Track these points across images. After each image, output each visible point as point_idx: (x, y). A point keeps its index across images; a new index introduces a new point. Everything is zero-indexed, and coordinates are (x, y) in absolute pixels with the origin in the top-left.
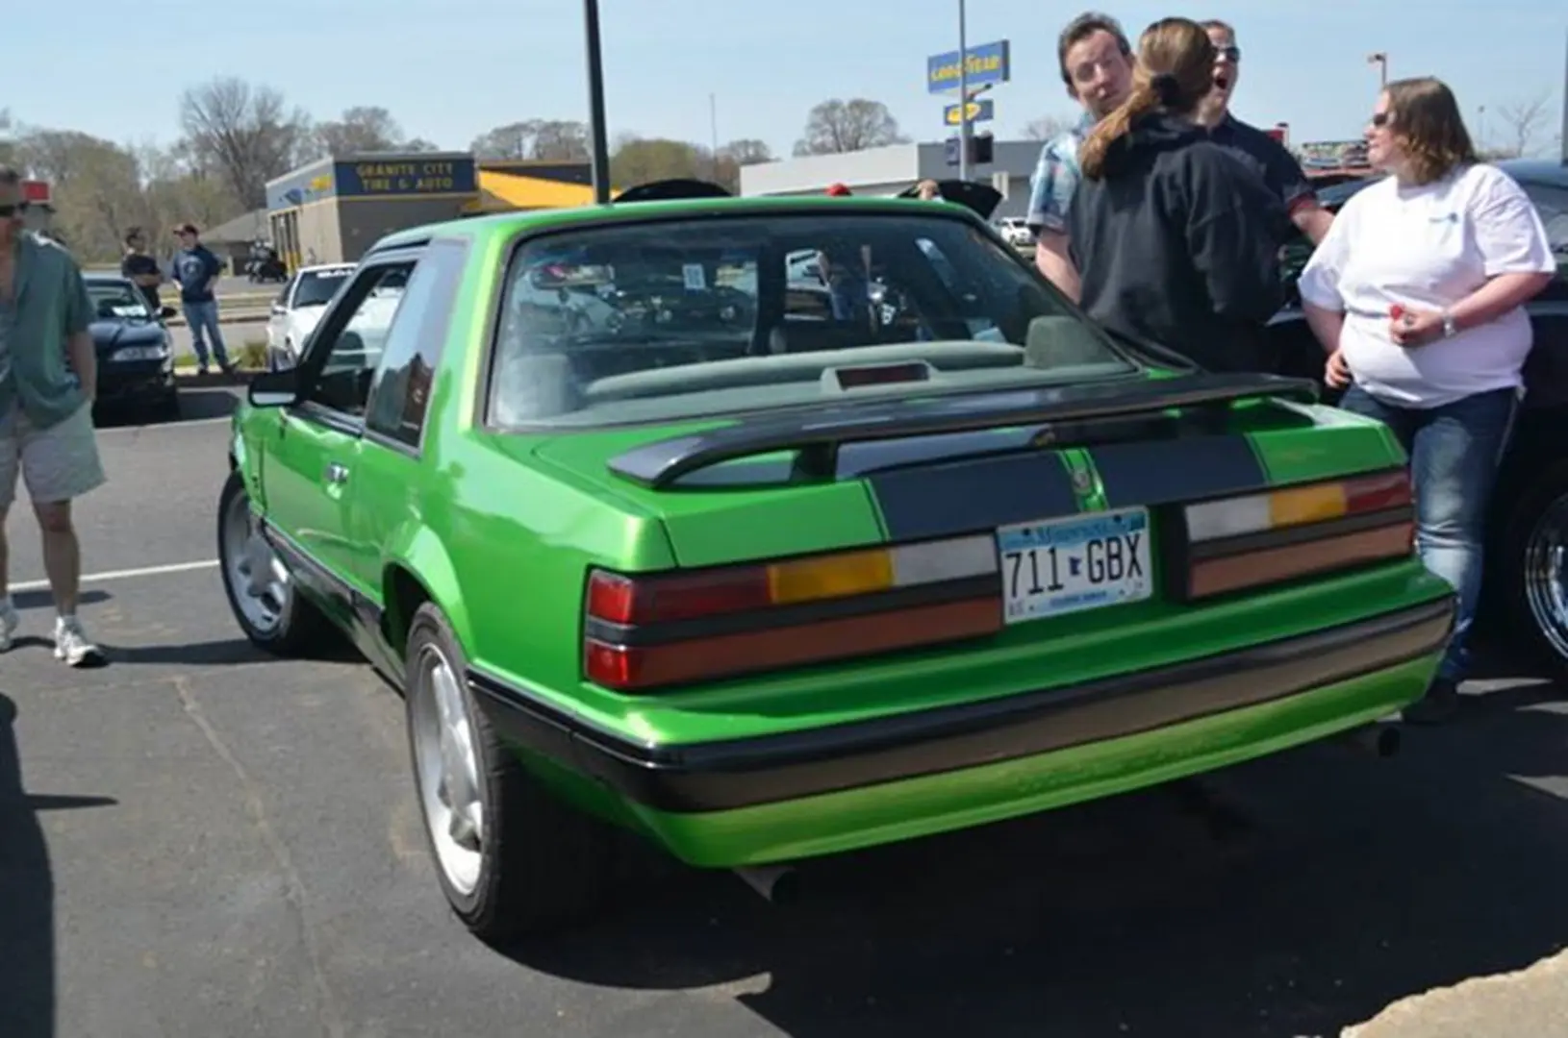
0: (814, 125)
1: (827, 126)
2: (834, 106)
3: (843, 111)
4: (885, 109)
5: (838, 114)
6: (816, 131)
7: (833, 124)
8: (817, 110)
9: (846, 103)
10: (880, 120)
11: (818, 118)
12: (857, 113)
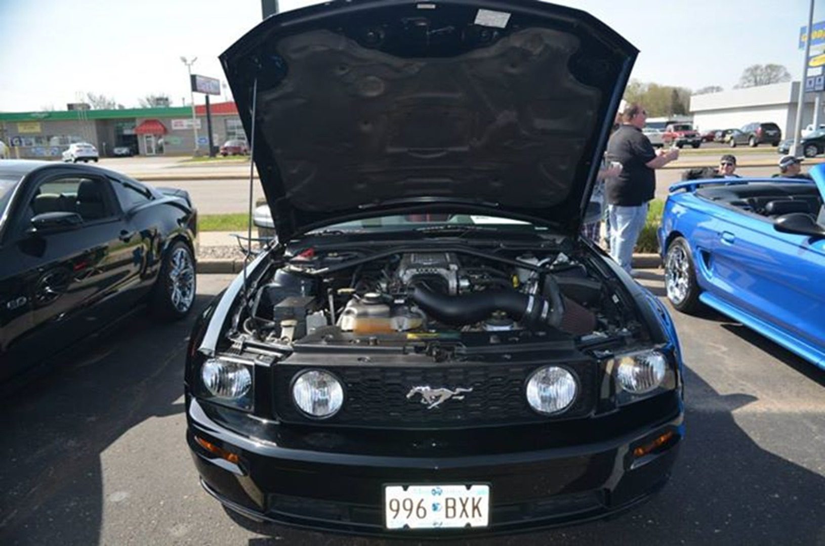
0: (745, 77)
1: (752, 78)
2: (757, 68)
3: (762, 70)
4: (785, 69)
5: (759, 72)
6: (745, 81)
7: (755, 77)
8: (747, 70)
9: (764, 66)
10: (782, 74)
11: (748, 74)
12: (769, 71)
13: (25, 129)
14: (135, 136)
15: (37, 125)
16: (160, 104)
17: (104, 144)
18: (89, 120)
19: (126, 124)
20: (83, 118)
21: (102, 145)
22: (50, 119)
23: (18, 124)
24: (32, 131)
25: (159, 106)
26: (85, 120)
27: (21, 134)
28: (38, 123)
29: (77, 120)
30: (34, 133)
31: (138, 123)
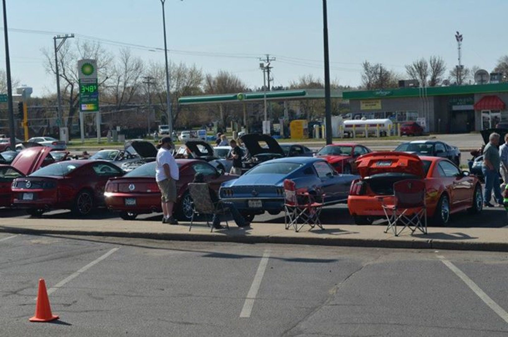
13: (366, 105)
14: (473, 111)
15: (378, 102)
16: (494, 79)
17: (440, 120)
18: (428, 96)
19: (461, 100)
20: (423, 95)
21: (438, 120)
22: (391, 96)
23: (361, 102)
24: (373, 108)
25: (494, 82)
26: (425, 96)
27: (363, 111)
28: (380, 101)
29: (419, 97)
30: (375, 110)
31: (477, 99)
